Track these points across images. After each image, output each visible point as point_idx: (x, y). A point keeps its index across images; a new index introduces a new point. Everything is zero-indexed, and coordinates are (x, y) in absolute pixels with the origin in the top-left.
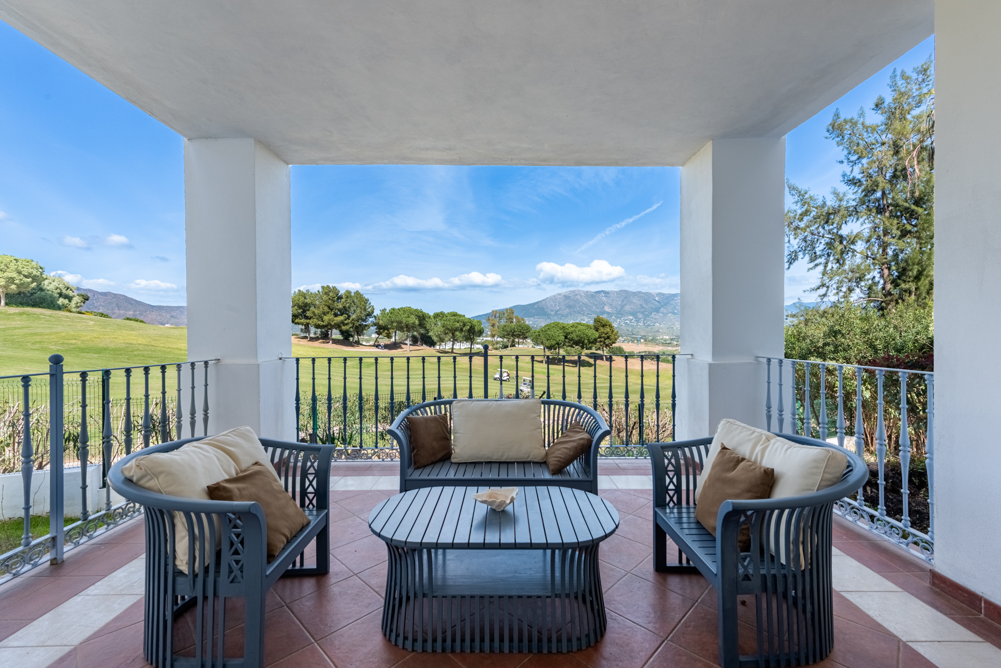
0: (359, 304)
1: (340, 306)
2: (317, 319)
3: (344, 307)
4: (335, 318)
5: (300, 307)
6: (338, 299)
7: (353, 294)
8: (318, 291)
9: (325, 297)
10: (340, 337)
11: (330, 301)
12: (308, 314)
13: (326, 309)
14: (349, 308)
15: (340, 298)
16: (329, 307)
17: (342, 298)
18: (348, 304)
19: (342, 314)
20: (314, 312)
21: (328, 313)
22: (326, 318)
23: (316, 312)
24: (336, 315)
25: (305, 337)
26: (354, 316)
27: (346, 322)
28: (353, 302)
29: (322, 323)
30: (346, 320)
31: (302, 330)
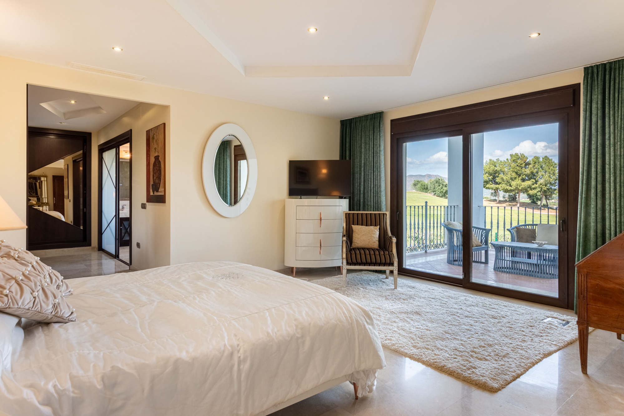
0: (547, 169)
1: (528, 171)
2: (506, 184)
3: (532, 173)
4: (523, 183)
5: (491, 174)
6: (526, 165)
7: (541, 160)
8: (507, 160)
9: (513, 165)
10: (528, 201)
11: (518, 168)
12: (498, 180)
13: (514, 175)
14: (537, 173)
15: (527, 164)
16: (516, 173)
17: (530, 164)
18: (536, 170)
19: (529, 179)
20: (502, 179)
21: (515, 178)
22: (514, 183)
23: (505, 178)
24: (523, 180)
25: (495, 200)
26: (541, 181)
27: (533, 186)
28: (541, 167)
29: (510, 188)
30: (533, 184)
31: (492, 193)
